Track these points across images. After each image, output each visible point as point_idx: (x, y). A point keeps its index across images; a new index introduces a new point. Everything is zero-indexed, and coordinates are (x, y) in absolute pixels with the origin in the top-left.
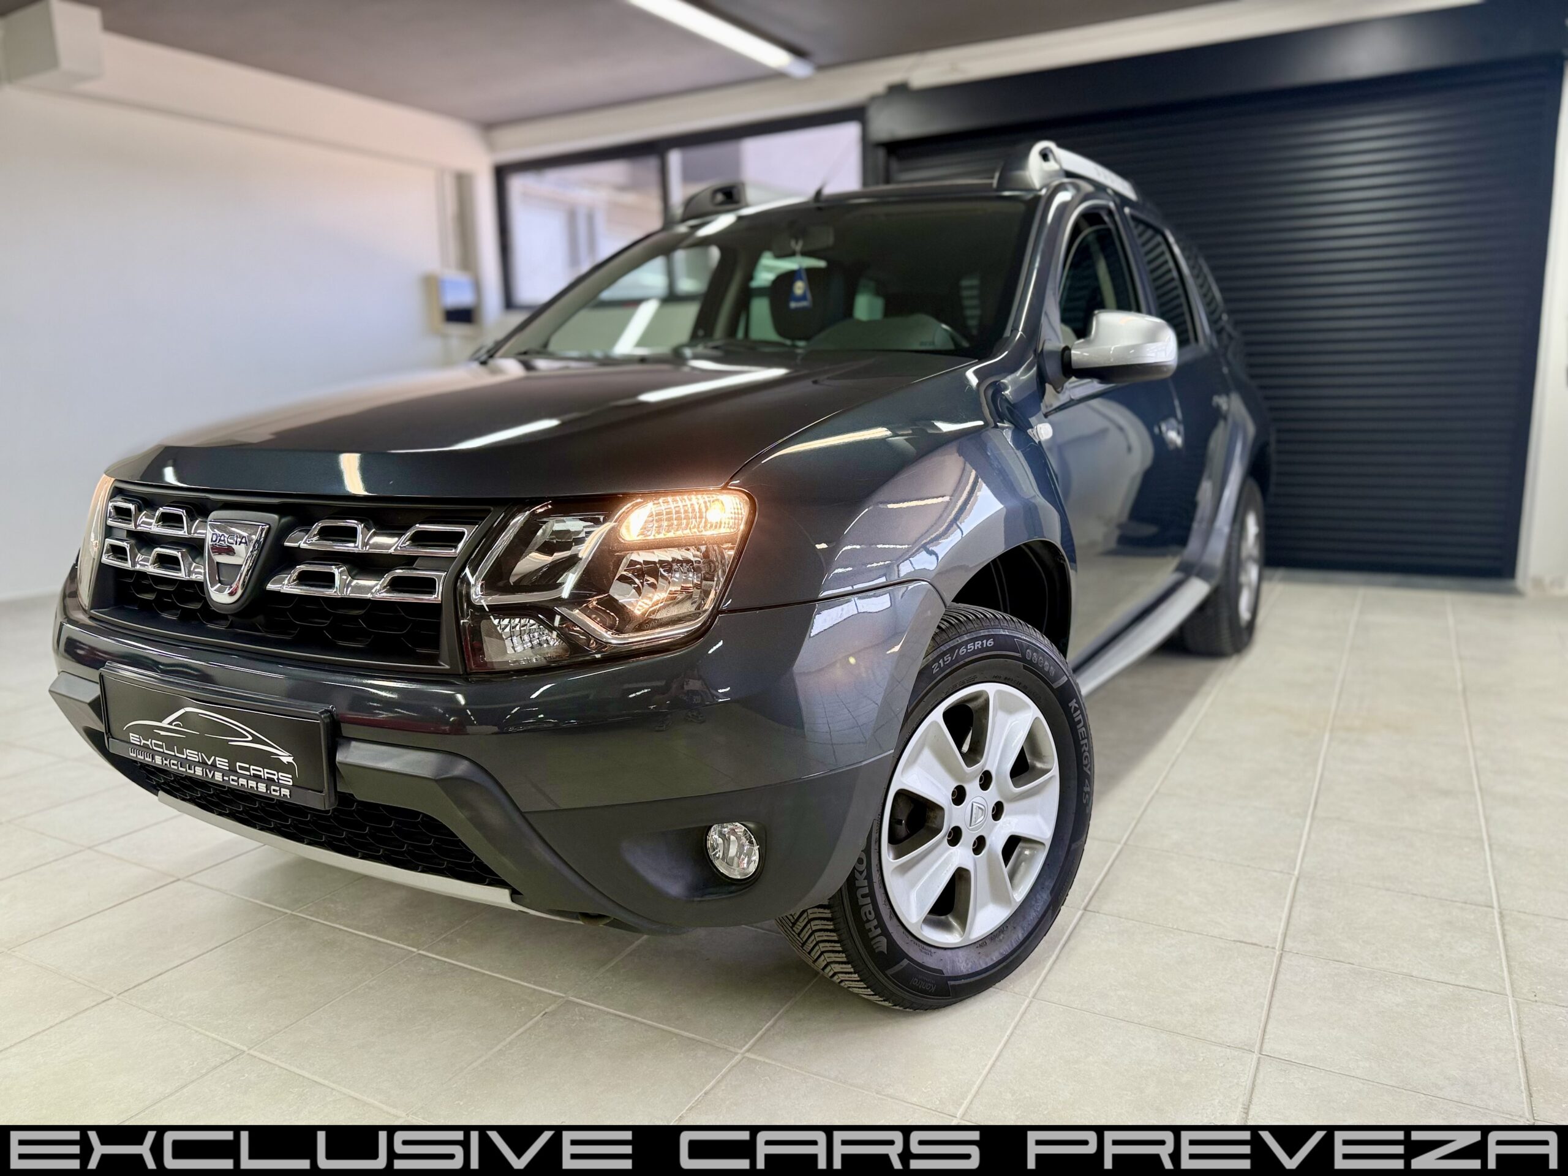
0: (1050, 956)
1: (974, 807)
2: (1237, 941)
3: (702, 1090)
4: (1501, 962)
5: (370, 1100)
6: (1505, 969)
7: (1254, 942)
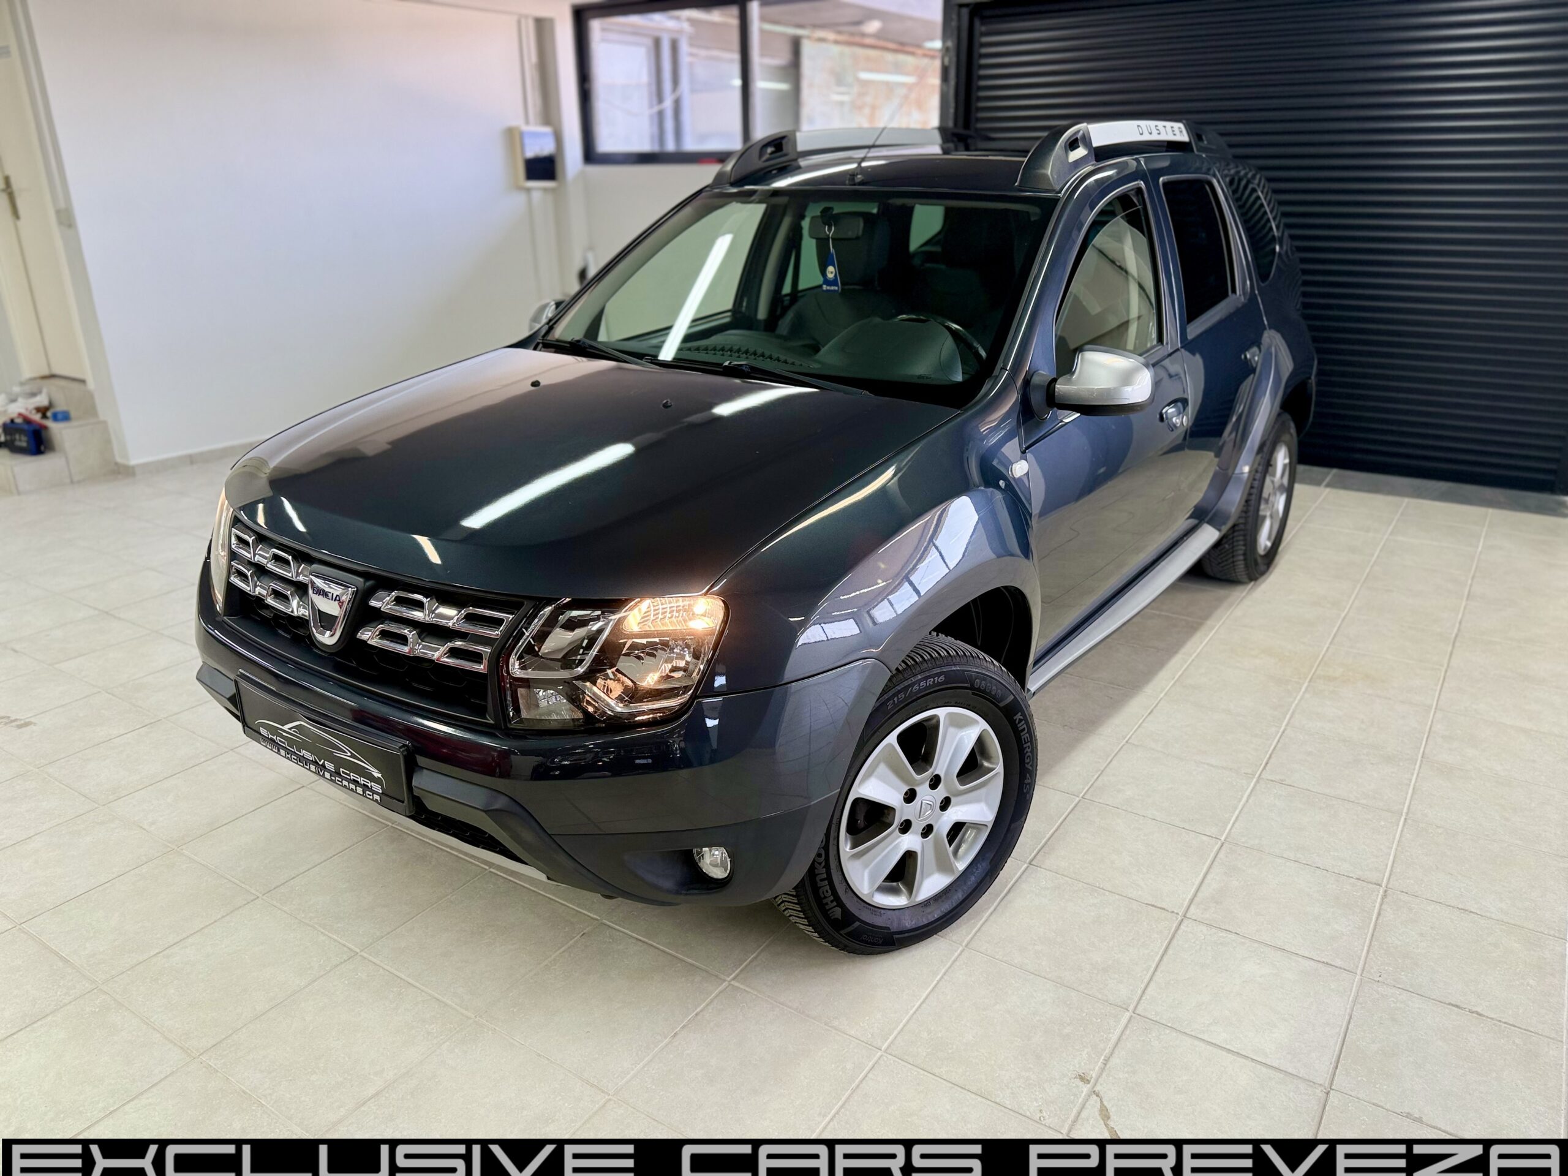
0: (989, 908)
1: (923, 804)
2: (1149, 905)
3: (694, 1011)
4: (1365, 941)
5: (449, 1002)
6: (1366, 948)
7: (1163, 907)
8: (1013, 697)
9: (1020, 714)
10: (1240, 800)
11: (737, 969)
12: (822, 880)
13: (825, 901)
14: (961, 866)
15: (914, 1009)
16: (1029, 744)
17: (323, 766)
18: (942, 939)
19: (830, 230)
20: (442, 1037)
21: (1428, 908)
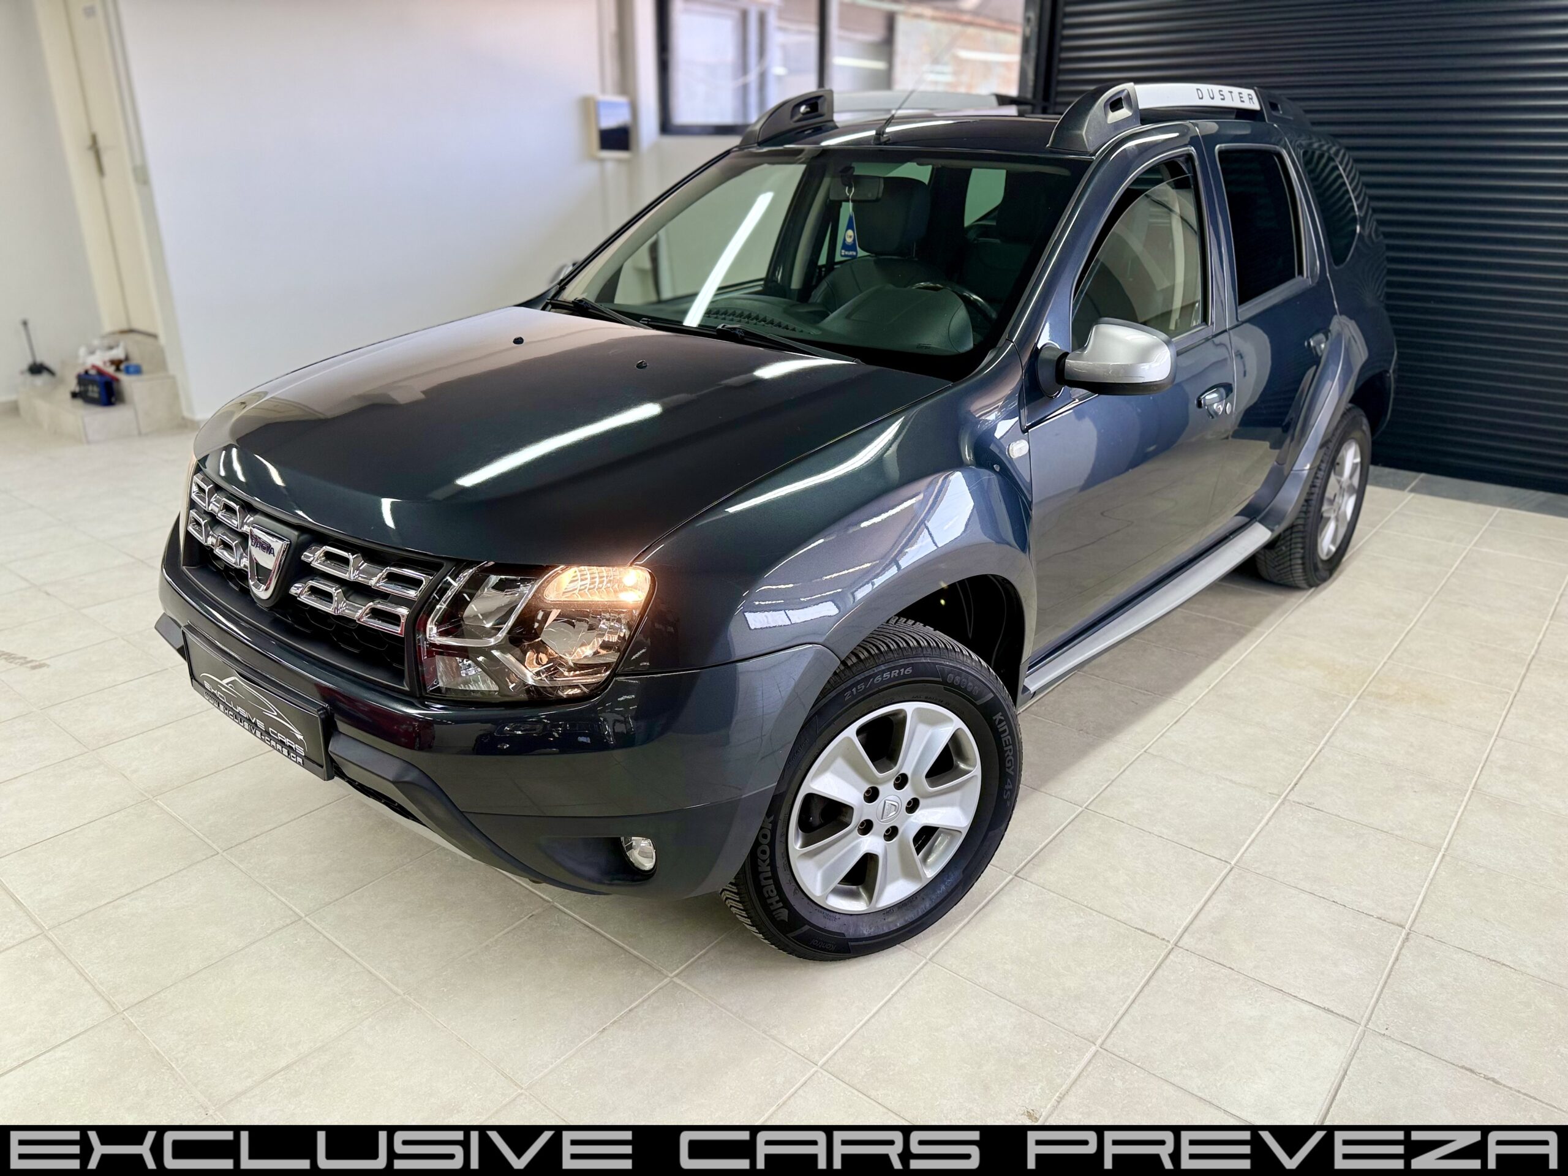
0: (963, 920)
1: (886, 804)
2: (1138, 929)
3: (628, 1007)
4: (1376, 988)
5: (382, 977)
6: (1376, 996)
7: (1153, 932)
8: (993, 696)
9: (1000, 714)
10: (1260, 821)
11: (682, 965)
12: (766, 879)
13: (769, 901)
14: (930, 873)
15: (861, 1023)
16: (1011, 747)
17: (255, 724)
18: (906, 950)
19: (850, 191)
20: (365, 1013)
21: (1455, 956)
